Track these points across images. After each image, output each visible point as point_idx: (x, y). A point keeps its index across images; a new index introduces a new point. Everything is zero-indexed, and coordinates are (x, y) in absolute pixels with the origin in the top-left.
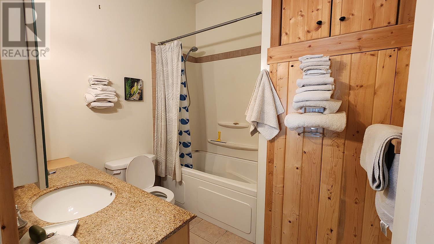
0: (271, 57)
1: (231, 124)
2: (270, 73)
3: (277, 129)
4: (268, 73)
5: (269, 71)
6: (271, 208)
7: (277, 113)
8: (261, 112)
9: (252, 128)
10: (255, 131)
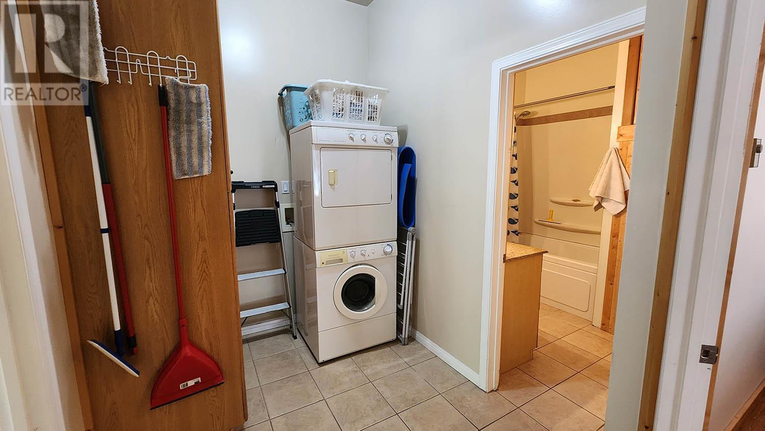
0: (621, 135)
1: (569, 200)
2: (620, 151)
3: (623, 204)
4: (618, 150)
5: (618, 147)
6: (613, 281)
7: (624, 189)
8: (607, 187)
9: (596, 203)
10: (599, 206)
